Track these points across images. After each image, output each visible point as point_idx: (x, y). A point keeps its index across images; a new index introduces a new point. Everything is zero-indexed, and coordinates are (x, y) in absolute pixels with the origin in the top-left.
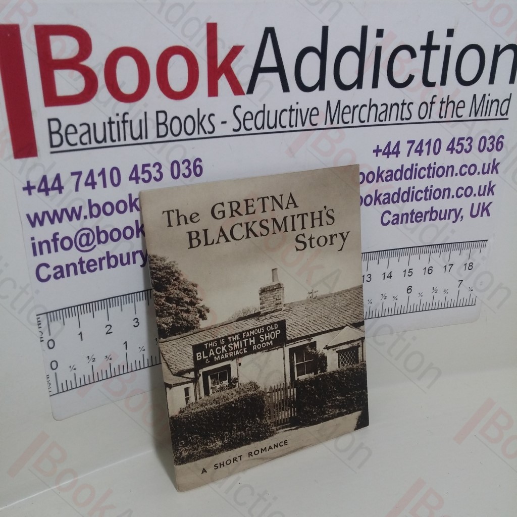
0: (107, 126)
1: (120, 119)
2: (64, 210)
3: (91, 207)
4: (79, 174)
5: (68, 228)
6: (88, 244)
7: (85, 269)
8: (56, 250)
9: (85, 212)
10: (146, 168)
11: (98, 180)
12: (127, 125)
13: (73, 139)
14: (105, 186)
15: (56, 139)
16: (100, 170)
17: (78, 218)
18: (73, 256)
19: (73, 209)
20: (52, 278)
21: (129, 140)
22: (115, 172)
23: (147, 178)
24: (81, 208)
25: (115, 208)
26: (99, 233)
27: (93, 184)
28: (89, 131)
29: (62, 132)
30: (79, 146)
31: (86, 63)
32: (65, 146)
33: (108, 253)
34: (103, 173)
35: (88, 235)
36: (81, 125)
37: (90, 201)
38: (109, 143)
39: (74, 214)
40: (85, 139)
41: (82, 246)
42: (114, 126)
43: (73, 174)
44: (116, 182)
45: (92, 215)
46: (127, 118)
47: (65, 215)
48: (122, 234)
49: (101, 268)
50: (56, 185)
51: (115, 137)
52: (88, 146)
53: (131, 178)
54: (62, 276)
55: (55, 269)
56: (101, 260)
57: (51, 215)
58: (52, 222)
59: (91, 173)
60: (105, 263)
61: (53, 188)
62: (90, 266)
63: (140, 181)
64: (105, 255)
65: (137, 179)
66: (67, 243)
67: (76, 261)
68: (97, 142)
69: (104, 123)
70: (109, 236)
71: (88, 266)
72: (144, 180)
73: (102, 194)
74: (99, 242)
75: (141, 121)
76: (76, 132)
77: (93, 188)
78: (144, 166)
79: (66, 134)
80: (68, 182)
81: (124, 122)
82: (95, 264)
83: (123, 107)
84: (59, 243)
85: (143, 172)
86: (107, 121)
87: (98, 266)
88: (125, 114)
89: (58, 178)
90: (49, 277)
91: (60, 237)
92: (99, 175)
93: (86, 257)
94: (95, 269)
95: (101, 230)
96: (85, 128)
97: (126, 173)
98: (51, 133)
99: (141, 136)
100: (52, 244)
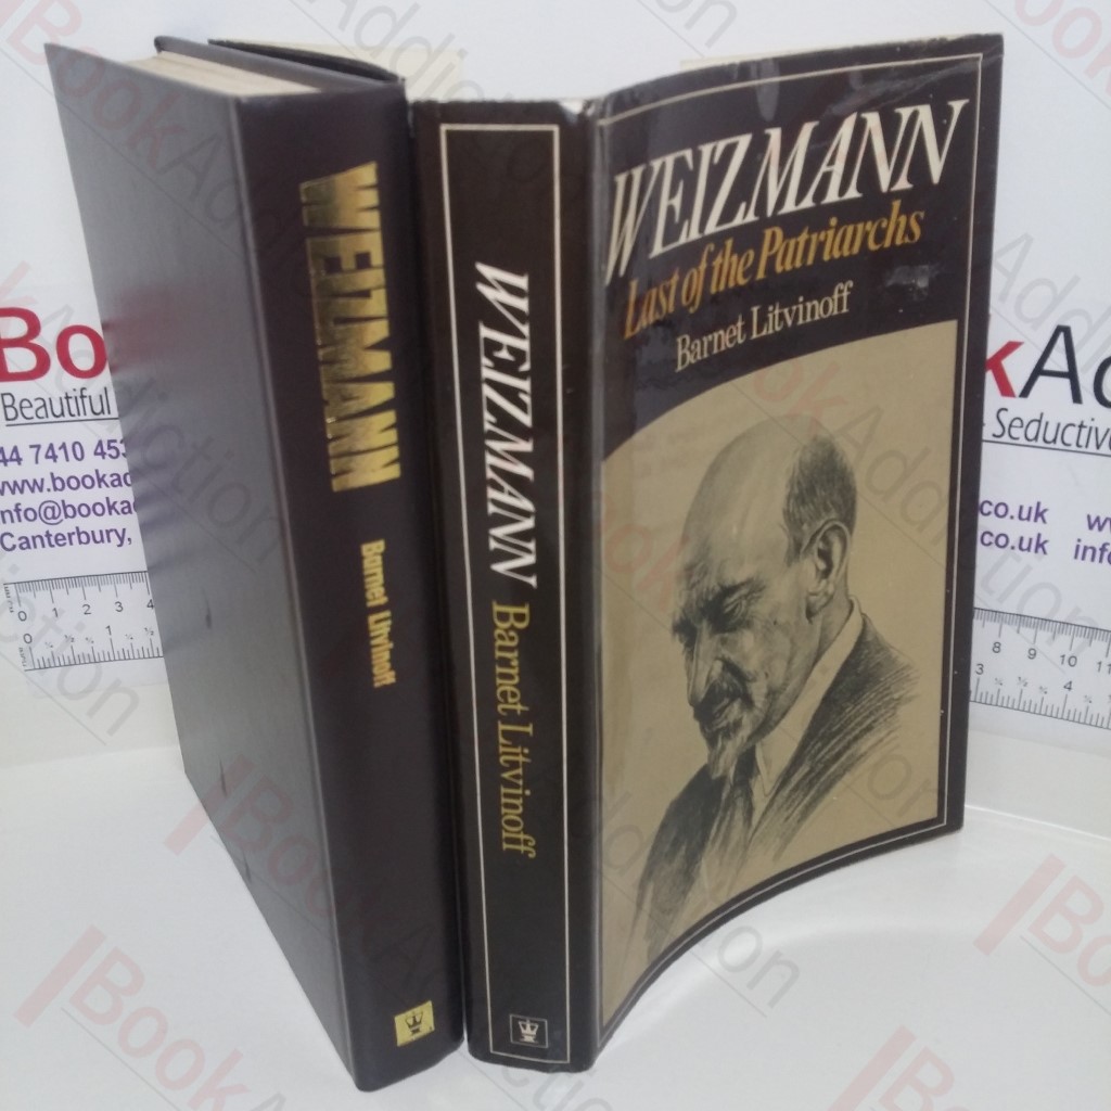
0: (64, 401)
1: (78, 394)
2: (25, 481)
3: (54, 480)
4: (38, 447)
5: (30, 500)
6: (54, 517)
7: (53, 542)
8: (20, 520)
9: (48, 484)
10: (112, 444)
11: (60, 454)
12: (86, 401)
13: (29, 412)
14: (67, 459)
15: (11, 413)
16: (60, 444)
17: (41, 489)
18: (38, 528)
19: (35, 482)
20: (18, 548)
21: (90, 415)
22: (77, 447)
23: (113, 453)
24: (42, 480)
25: (81, 482)
26: (65, 507)
27: (54, 458)
28: (45, 405)
29: (17, 405)
30: (36, 420)
31: (35, 341)
32: (20, 419)
33: (77, 528)
34: (63, 446)
35: (53, 509)
36: (37, 399)
37: (52, 474)
38: (68, 417)
39: (37, 486)
40: (42, 413)
41: (47, 518)
42: (72, 402)
43: (32, 447)
44: (79, 456)
45: (55, 489)
46: (85, 393)
47: (26, 486)
48: (91, 510)
49: (71, 543)
50: (14, 457)
51: (74, 411)
52: (45, 420)
53: (96, 454)
54: (29, 547)
55: (20, 539)
56: (70, 535)
57: (12, 485)
58: (13, 492)
59: (51, 447)
60: (75, 538)
61: (12, 460)
62: (59, 540)
63: (107, 457)
64: (75, 530)
65: (103, 454)
66: (31, 515)
67: (43, 534)
68: (55, 416)
69: (61, 399)
70: (77, 511)
71: (57, 540)
72: (110, 456)
73: (64, 468)
74: (67, 516)
75: (101, 397)
76: (31, 406)
77: (55, 461)
78: (110, 442)
79: (21, 407)
80: (27, 454)
81: (82, 397)
82: (64, 538)
83: (79, 383)
84: (22, 514)
85: (109, 448)
86: (63, 396)
87: (67, 541)
88: (83, 389)
89: (15, 449)
90: (14, 547)
91: (23, 507)
92: (60, 448)
93: (54, 530)
94: (64, 544)
95: (67, 504)
96: (40, 403)
97: (89, 448)
98: (5, 407)
99: (103, 411)
100: (15, 514)
